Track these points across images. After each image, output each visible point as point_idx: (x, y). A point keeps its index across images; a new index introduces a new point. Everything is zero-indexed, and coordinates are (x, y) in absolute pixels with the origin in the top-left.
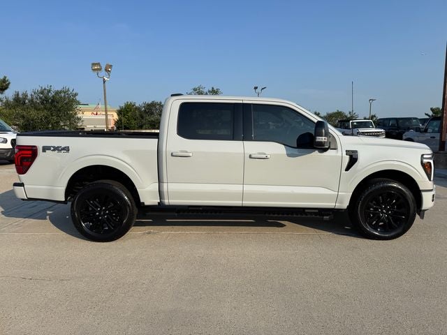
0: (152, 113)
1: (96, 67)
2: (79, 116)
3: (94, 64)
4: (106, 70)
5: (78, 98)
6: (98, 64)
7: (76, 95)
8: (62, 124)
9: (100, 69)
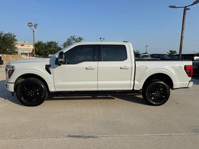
0: (51, 47)
1: (30, 25)
2: (16, 46)
3: (29, 23)
4: (35, 26)
5: (15, 38)
6: (31, 23)
7: (15, 36)
8: (8, 50)
9: (32, 26)
